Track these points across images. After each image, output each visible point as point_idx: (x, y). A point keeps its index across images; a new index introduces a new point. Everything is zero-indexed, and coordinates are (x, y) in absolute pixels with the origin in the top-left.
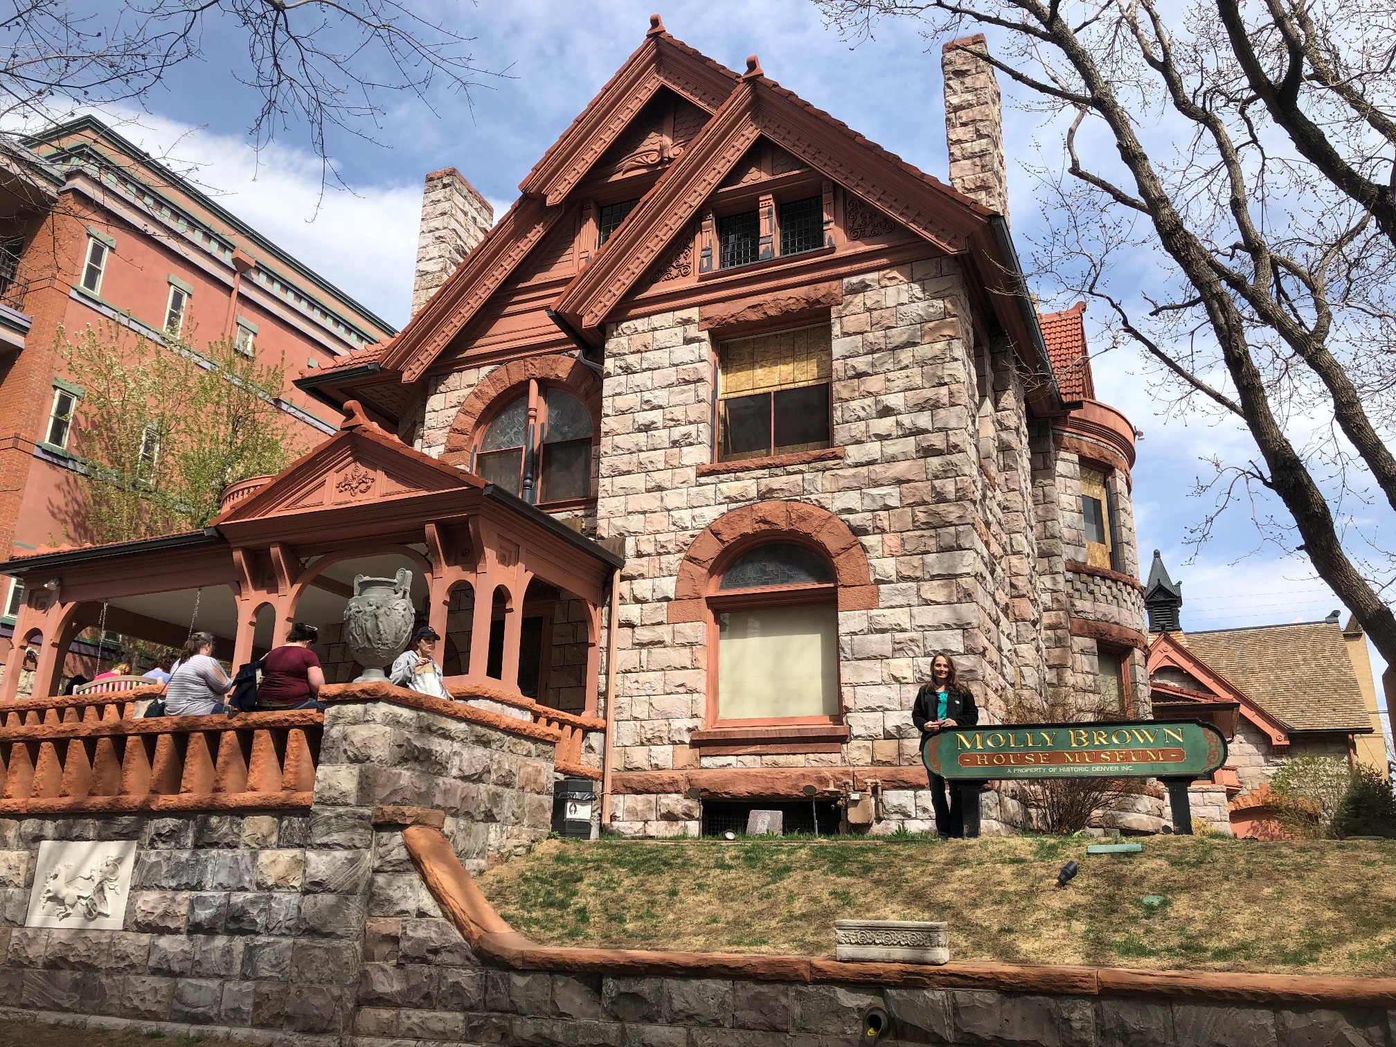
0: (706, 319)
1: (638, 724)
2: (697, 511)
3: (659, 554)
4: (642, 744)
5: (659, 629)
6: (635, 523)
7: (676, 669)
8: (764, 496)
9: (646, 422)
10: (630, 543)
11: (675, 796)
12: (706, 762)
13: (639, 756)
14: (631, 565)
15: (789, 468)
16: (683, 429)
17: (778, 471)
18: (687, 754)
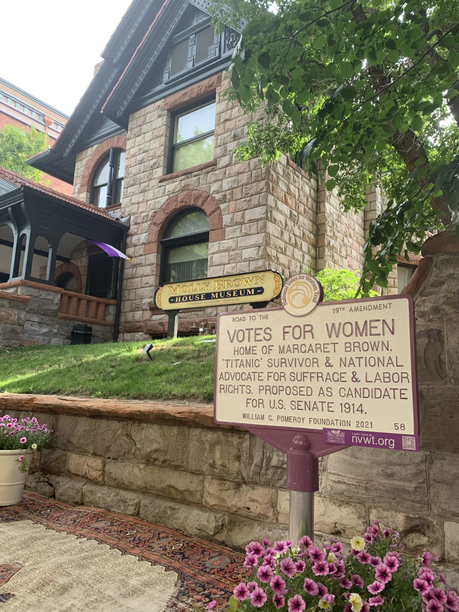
0: (167, 104)
1: (131, 302)
2: (157, 200)
3: (143, 223)
4: (132, 311)
5: (140, 258)
6: (135, 208)
7: (146, 276)
8: (183, 189)
9: (141, 159)
10: (132, 218)
11: (140, 333)
12: (154, 317)
13: (130, 317)
14: (133, 228)
15: (194, 174)
16: (155, 160)
17: (190, 175)
18: (148, 314)
